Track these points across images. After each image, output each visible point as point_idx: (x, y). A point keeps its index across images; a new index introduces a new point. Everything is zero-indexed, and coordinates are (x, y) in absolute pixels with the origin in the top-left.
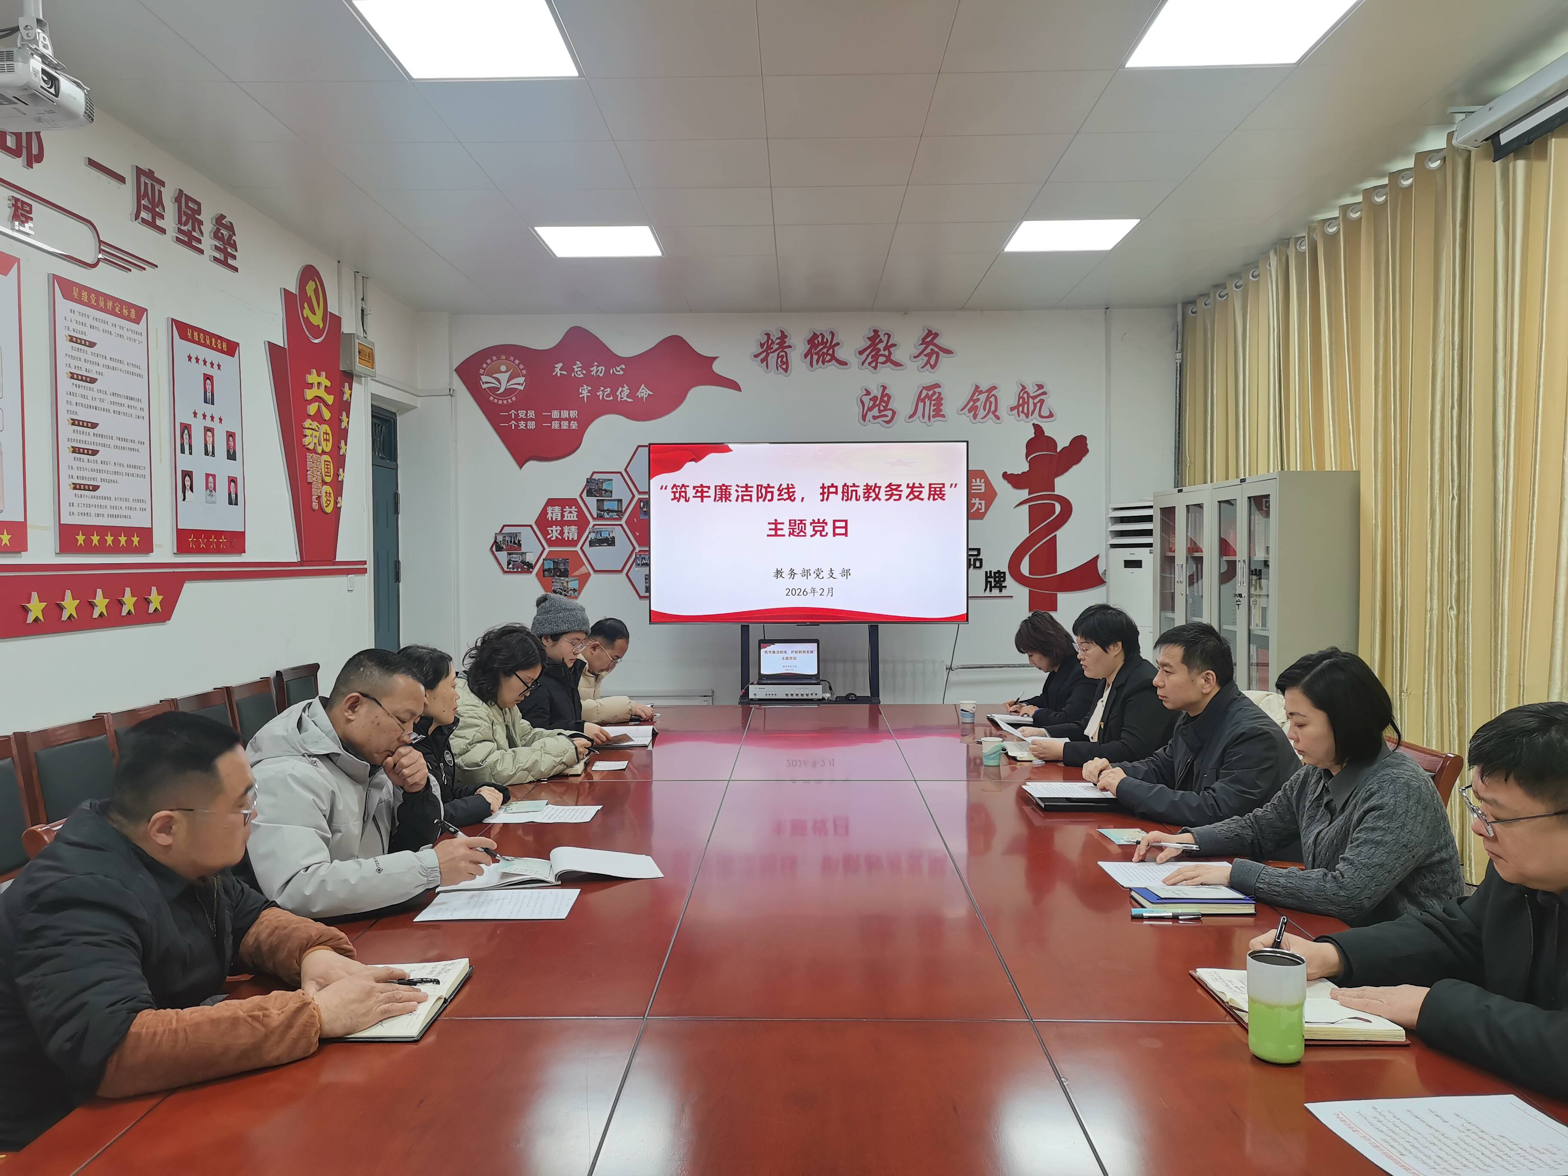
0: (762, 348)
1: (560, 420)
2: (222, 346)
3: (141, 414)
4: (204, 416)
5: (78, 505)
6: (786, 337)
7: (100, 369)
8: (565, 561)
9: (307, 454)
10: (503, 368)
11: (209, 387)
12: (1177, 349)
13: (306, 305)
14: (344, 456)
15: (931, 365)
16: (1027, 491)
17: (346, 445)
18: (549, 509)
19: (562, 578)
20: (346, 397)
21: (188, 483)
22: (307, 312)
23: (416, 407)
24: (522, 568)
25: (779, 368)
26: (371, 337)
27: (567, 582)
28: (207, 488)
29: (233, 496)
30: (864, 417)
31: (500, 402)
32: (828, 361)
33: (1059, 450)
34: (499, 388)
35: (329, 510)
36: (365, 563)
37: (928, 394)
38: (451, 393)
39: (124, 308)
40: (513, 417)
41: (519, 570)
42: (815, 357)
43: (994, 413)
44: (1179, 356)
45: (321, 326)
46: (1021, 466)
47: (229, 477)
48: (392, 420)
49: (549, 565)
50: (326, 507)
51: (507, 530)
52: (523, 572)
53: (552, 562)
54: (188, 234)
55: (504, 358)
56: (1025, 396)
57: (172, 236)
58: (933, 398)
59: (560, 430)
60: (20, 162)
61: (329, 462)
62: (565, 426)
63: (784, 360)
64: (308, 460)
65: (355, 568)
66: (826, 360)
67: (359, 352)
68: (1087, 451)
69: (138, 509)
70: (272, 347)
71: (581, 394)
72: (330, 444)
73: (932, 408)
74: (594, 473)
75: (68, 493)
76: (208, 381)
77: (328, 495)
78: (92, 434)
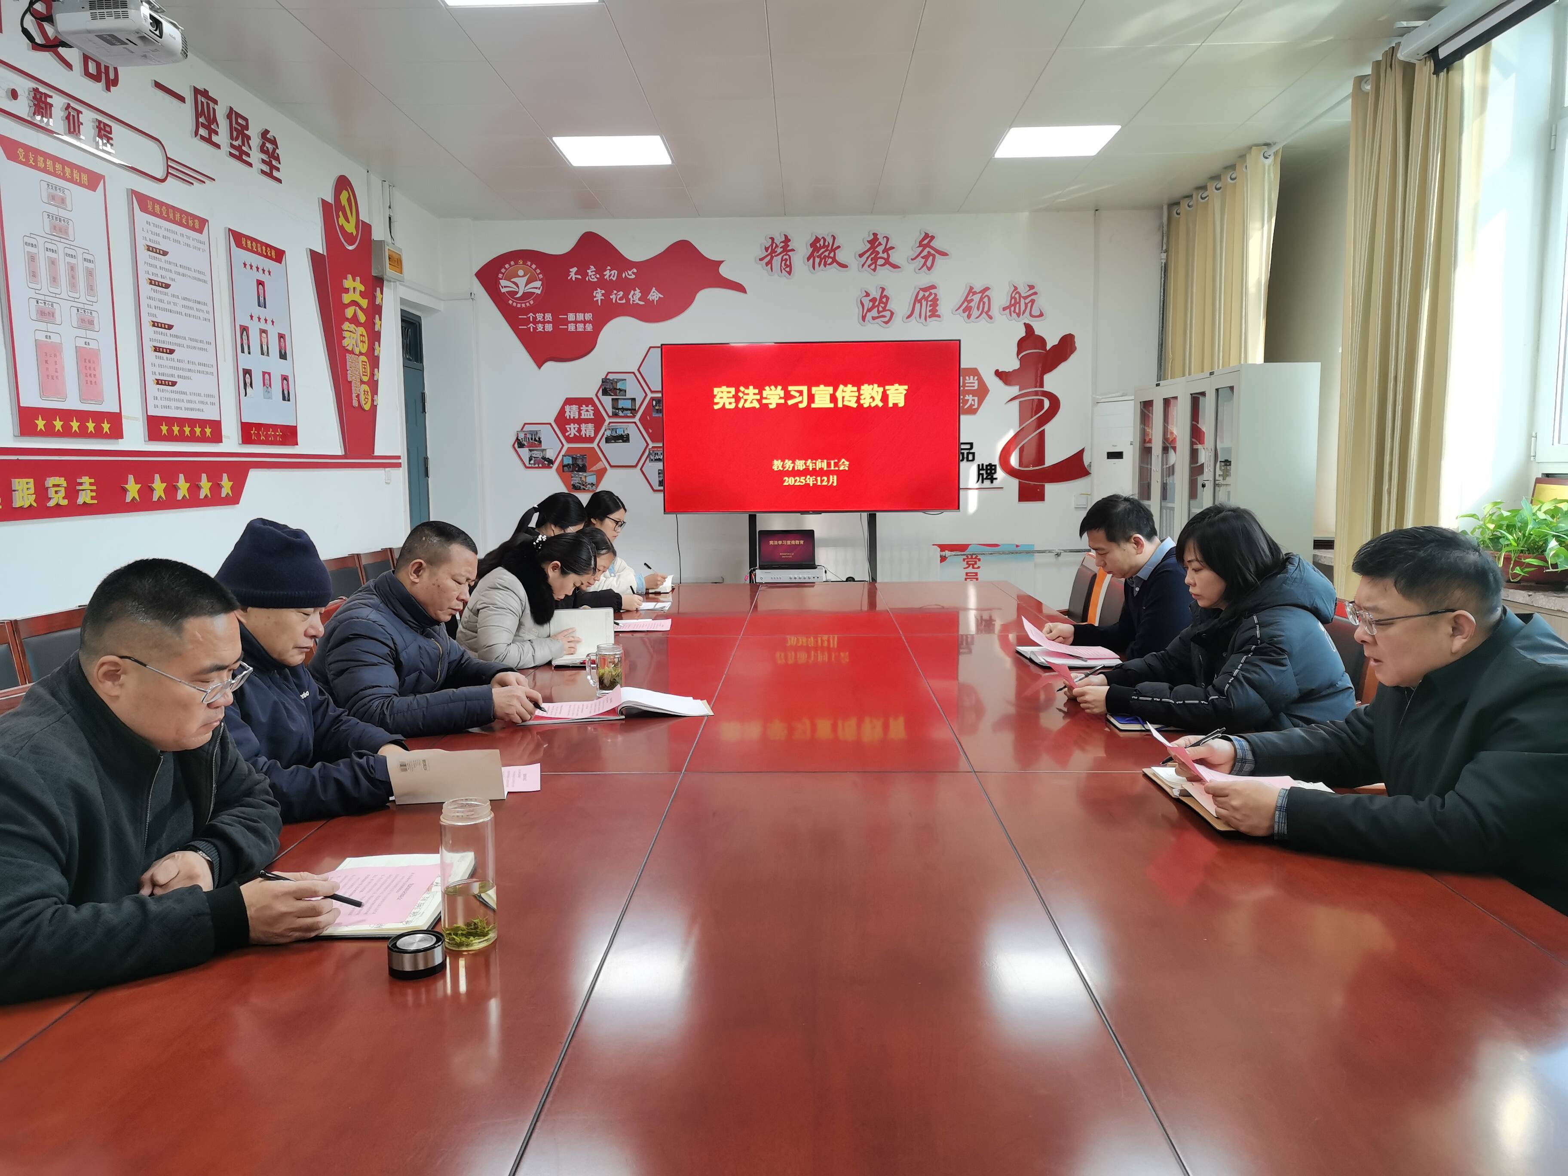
0: (767, 251)
1: (576, 322)
2: (271, 253)
3: (207, 316)
4: (259, 319)
5: (161, 399)
6: (790, 240)
7: (173, 276)
8: (583, 457)
9: (347, 354)
10: (521, 273)
11: (261, 292)
12: (1162, 249)
13: (341, 213)
14: (378, 358)
15: (927, 266)
16: (1017, 388)
17: (379, 346)
18: (567, 408)
19: (580, 473)
20: (378, 302)
21: (248, 381)
22: (342, 220)
23: (438, 311)
24: (543, 464)
25: (783, 271)
26: (397, 244)
27: (586, 477)
28: (264, 385)
29: (286, 393)
30: (864, 318)
31: (519, 306)
32: (830, 264)
33: (1048, 347)
34: (517, 293)
35: (367, 407)
36: (399, 457)
37: (924, 295)
38: (473, 297)
39: (189, 219)
40: (531, 320)
41: (540, 465)
42: (817, 260)
43: (987, 313)
44: (1164, 255)
45: (355, 233)
46: (1012, 364)
47: (282, 375)
48: (418, 324)
49: (568, 461)
50: (365, 404)
51: (527, 428)
52: (544, 467)
53: (571, 458)
54: (238, 148)
55: (521, 263)
56: (1017, 296)
57: (226, 151)
58: (930, 299)
59: (576, 333)
60: (101, 86)
61: (366, 362)
62: (580, 327)
63: (788, 263)
64: (348, 360)
65: (390, 463)
66: (828, 263)
67: (389, 258)
68: (1075, 349)
69: (209, 403)
70: (314, 254)
71: (595, 297)
72: (366, 346)
73: (929, 308)
74: (609, 373)
75: (152, 388)
76: (260, 286)
77: (366, 393)
78: (169, 335)
